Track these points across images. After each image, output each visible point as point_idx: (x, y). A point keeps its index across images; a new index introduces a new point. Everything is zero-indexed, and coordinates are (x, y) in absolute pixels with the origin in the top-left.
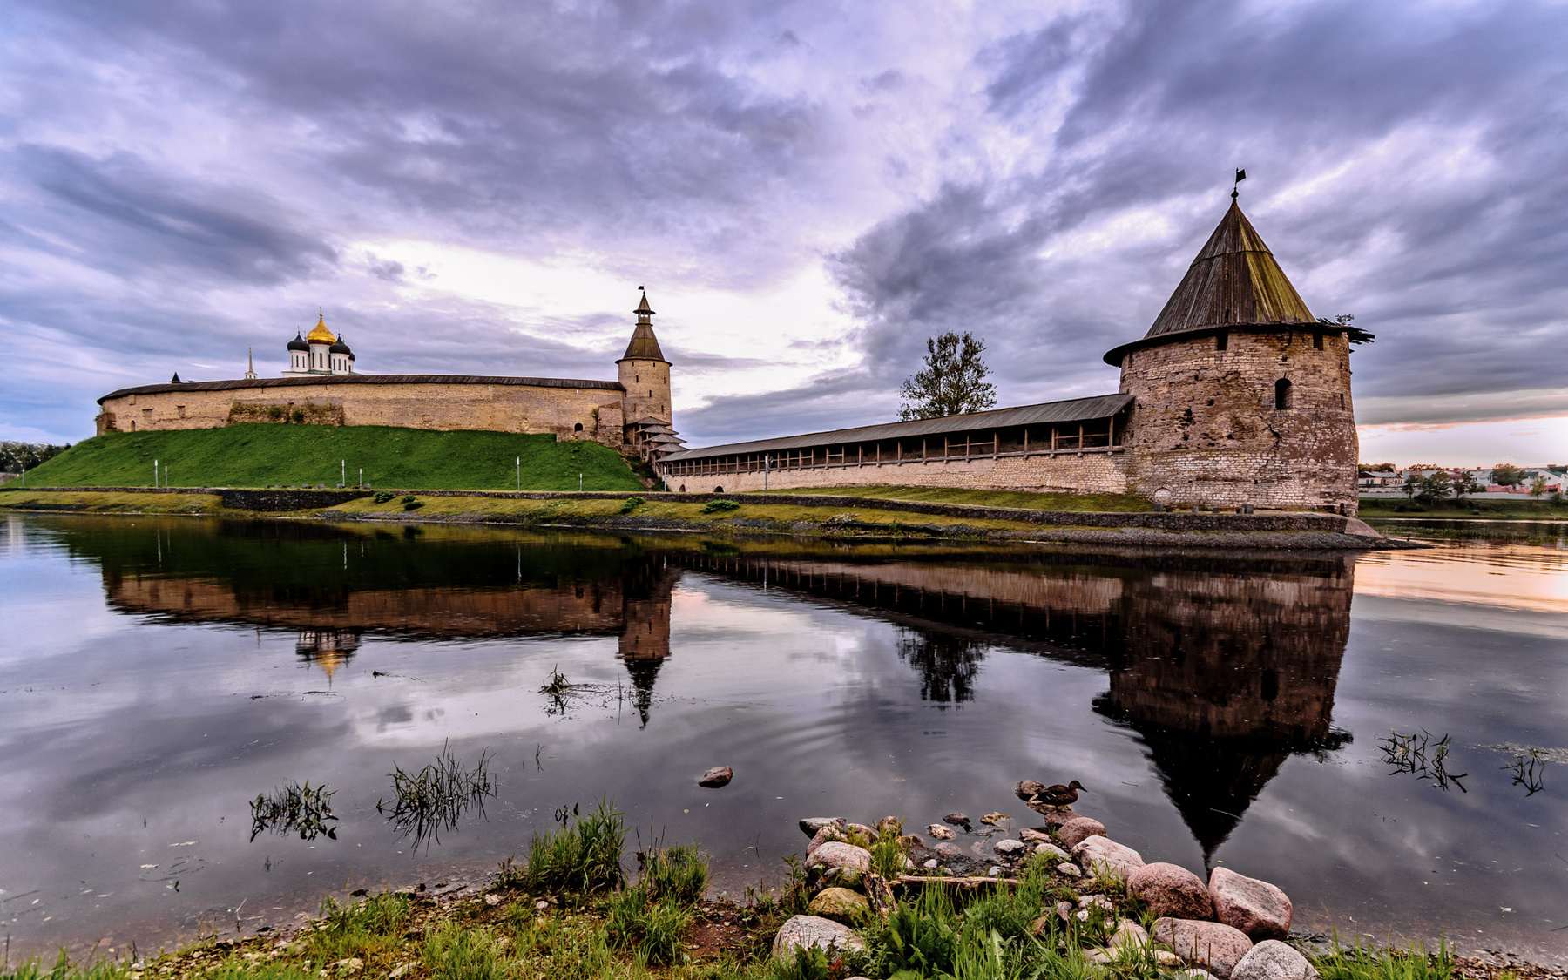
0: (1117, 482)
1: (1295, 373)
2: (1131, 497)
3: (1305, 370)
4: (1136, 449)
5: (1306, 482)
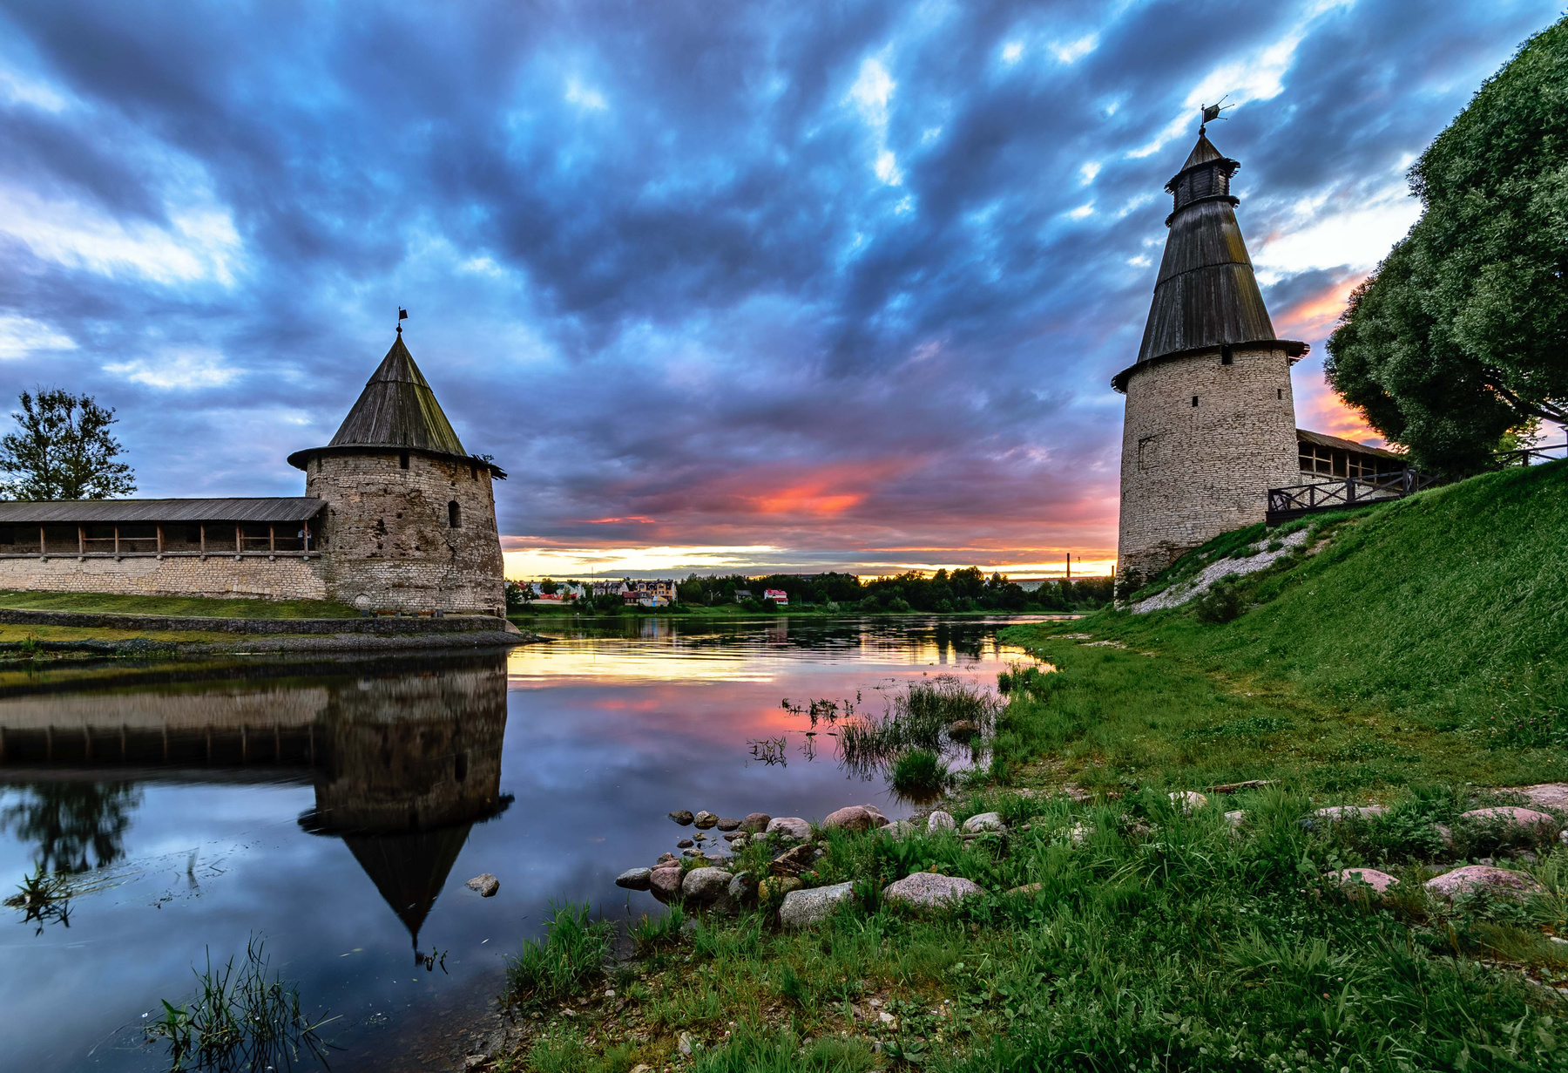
0: (316, 588)
1: (462, 497)
2: (331, 603)
3: (467, 495)
4: (332, 555)
5: (475, 590)
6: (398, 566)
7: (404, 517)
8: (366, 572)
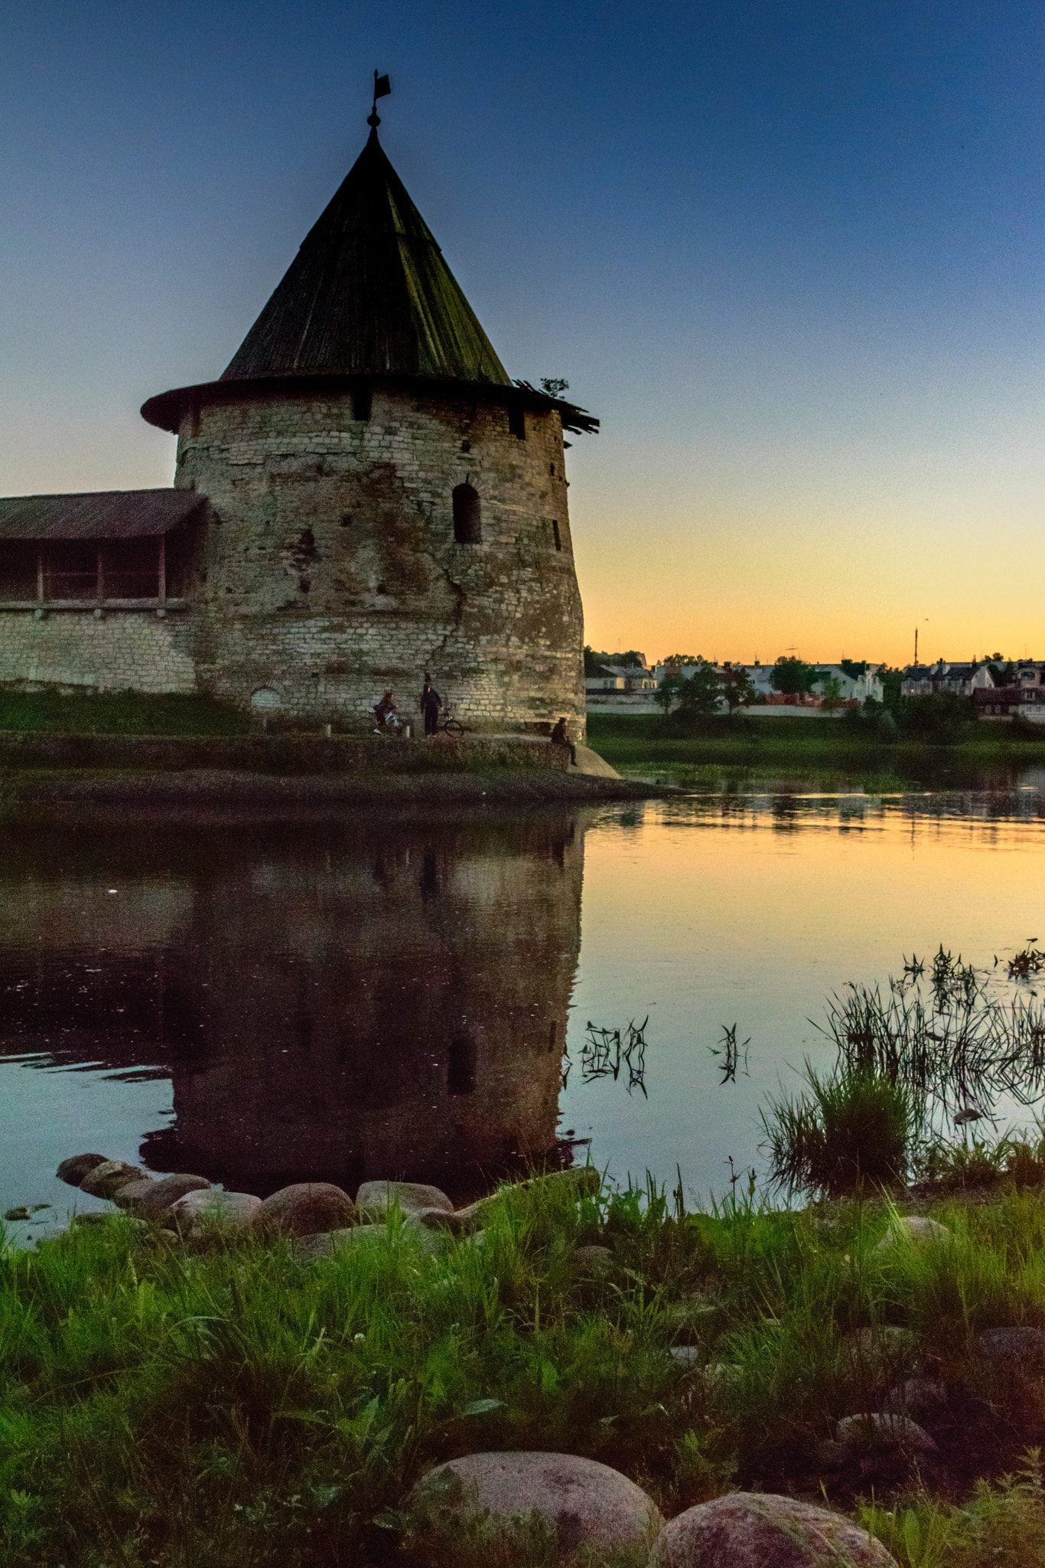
0: (178, 672)
1: (484, 476)
3: (497, 471)
6: (341, 629)
7: (355, 522)
8: (274, 642)
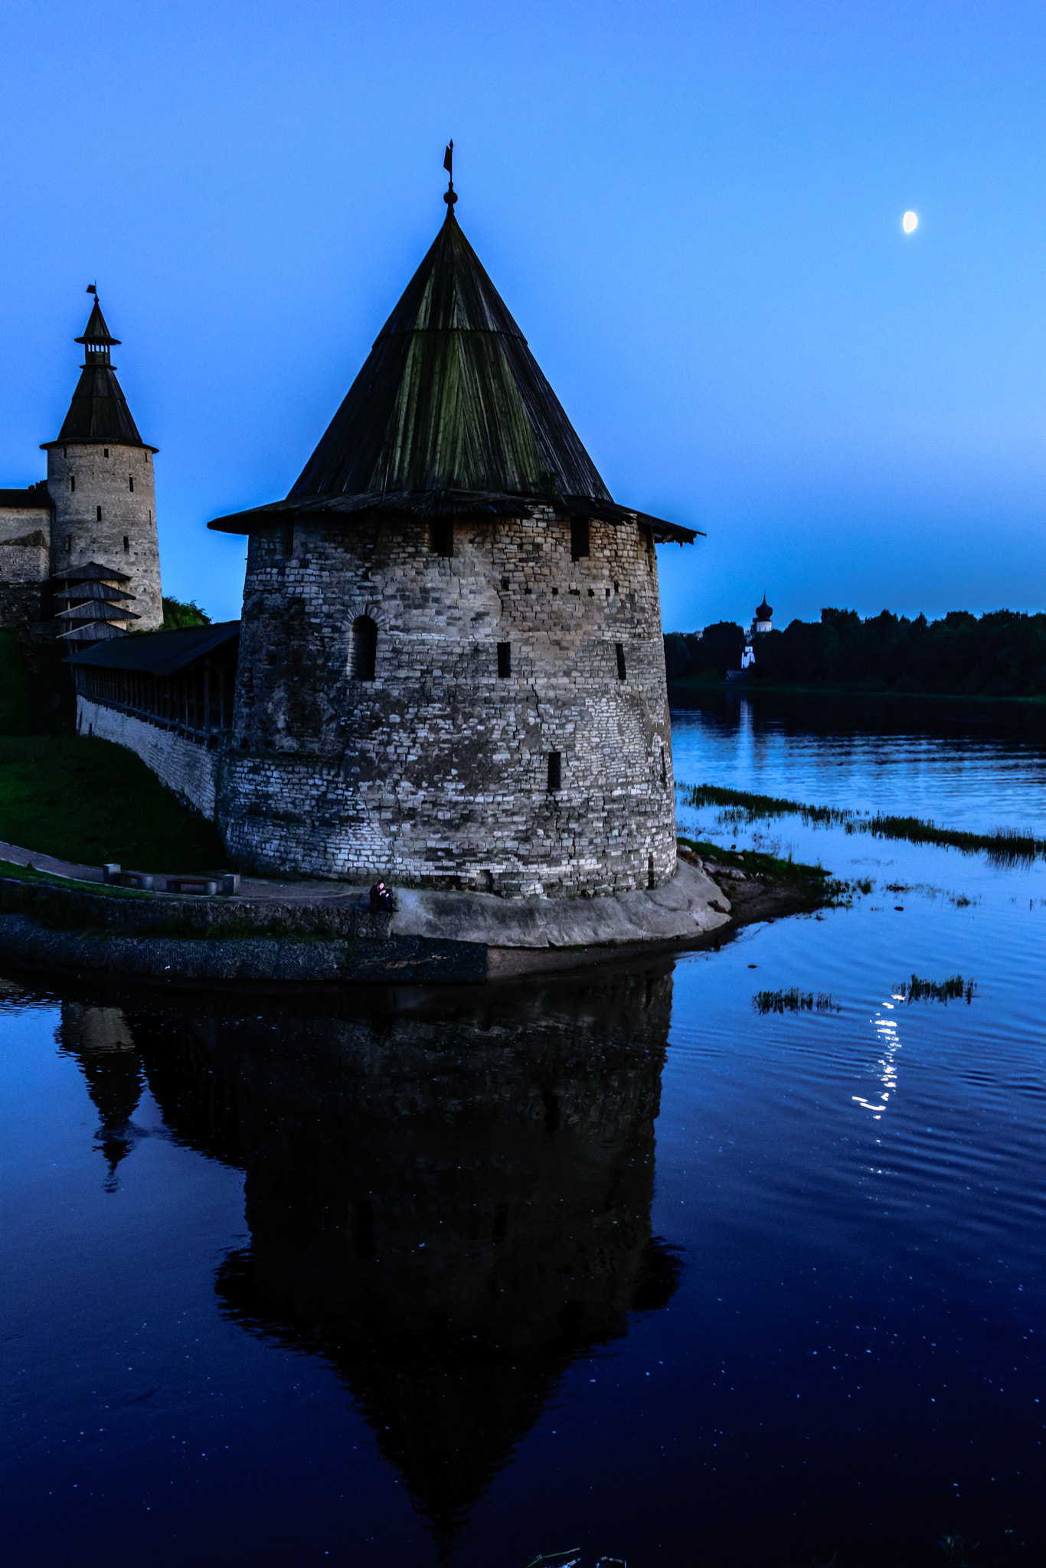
1: (385, 605)
5: (394, 828)
